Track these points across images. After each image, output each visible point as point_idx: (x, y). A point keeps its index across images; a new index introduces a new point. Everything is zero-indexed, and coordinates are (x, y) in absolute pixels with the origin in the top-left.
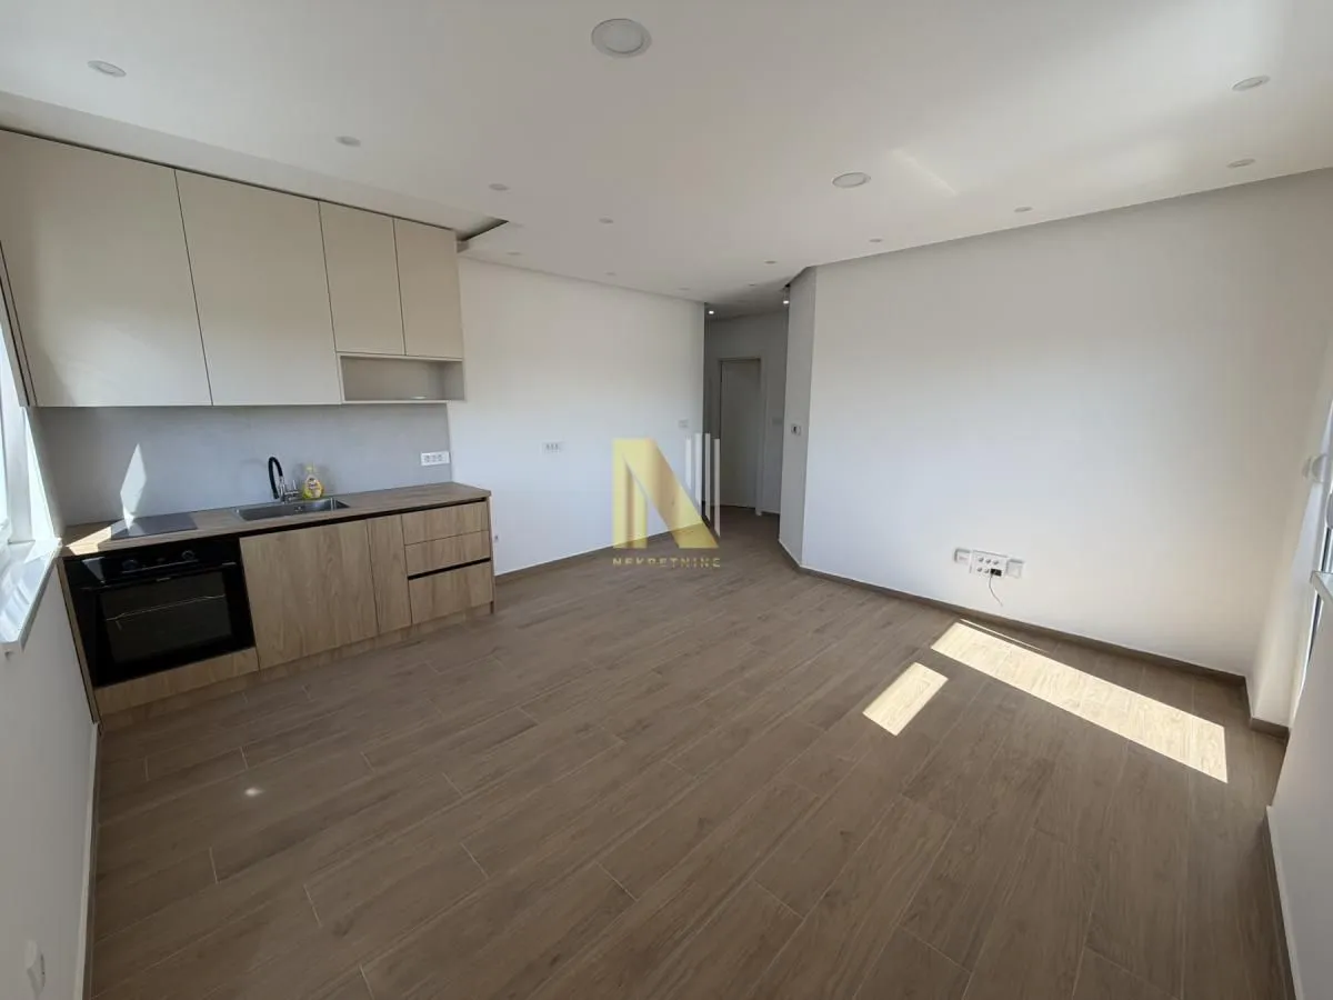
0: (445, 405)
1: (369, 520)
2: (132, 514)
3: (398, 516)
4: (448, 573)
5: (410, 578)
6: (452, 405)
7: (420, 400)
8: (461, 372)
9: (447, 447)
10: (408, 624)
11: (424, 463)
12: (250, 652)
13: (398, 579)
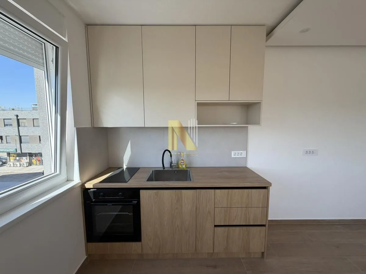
0: (248, 127)
1: (198, 190)
2: (126, 165)
3: (213, 191)
4: (238, 228)
5: (215, 226)
6: (251, 128)
7: (234, 124)
8: (260, 109)
9: (246, 149)
10: (212, 252)
11: (233, 156)
12: (138, 244)
13: (209, 226)
